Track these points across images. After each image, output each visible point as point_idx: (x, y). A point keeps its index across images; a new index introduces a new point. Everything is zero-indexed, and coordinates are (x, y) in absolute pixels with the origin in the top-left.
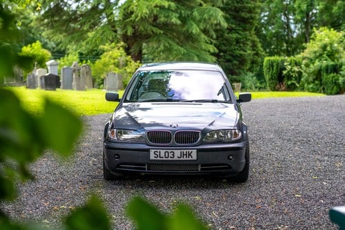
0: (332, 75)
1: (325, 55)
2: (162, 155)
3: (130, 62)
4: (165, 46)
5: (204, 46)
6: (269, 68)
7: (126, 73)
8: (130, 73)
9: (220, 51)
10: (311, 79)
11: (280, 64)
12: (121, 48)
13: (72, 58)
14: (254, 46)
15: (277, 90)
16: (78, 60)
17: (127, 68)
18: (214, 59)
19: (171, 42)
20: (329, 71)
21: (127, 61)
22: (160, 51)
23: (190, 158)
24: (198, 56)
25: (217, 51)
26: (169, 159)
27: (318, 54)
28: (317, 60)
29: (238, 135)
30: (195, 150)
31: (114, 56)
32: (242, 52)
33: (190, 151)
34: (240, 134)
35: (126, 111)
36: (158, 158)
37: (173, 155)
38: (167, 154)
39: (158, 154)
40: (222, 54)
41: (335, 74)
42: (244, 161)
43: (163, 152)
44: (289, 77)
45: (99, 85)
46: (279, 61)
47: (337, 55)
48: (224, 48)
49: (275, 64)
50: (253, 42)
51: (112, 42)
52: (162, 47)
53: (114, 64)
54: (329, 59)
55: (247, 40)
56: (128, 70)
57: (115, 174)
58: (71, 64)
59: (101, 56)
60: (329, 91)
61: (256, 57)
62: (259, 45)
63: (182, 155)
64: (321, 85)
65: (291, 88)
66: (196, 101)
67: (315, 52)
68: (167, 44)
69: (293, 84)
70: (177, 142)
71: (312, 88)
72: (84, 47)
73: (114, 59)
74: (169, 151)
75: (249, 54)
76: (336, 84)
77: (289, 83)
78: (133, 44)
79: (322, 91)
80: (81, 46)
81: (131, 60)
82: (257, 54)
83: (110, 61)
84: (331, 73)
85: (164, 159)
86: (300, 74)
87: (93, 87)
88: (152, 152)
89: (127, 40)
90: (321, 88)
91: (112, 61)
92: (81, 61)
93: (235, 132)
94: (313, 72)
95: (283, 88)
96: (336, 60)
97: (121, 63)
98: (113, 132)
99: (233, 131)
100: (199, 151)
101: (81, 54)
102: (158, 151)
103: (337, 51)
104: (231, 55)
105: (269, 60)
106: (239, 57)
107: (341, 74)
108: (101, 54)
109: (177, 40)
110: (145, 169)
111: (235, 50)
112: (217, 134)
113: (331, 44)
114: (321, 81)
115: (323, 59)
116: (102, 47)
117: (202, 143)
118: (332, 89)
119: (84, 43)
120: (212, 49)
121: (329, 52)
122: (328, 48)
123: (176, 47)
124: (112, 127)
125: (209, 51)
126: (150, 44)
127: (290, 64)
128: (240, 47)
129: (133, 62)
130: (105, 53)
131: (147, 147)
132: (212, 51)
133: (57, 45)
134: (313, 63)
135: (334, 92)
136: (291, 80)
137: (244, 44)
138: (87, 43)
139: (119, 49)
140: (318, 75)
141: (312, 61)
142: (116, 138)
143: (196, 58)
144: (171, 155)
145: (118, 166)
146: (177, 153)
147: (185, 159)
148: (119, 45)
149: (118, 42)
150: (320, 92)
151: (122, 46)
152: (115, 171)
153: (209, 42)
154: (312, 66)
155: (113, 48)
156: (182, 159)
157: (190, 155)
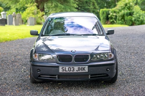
0: (129, 17)
1: (126, 8)
2: (67, 69)
3: (39, 12)
4: (55, 5)
5: (72, 5)
6: (102, 14)
7: (38, 17)
8: (39, 17)
9: (79, 7)
10: (120, 19)
11: (107, 12)
12: (35, 6)
13: (13, 11)
14: (94, 4)
15: (106, 24)
16: (16, 11)
17: (38, 15)
18: (77, 10)
19: (57, 3)
20: (128, 15)
21: (38, 12)
22: (53, 7)
23: (84, 71)
24: (70, 9)
25: (78, 7)
26: (71, 72)
27: (123, 8)
28: (123, 10)
29: (112, 56)
30: (87, 66)
31: (32, 9)
32: (88, 7)
33: (84, 67)
34: (113, 55)
35: (42, 41)
36: (64, 72)
37: (74, 69)
38: (70, 69)
39: (64, 69)
40: (80, 8)
41: (131, 16)
42: (115, 71)
43: (67, 68)
44: (111, 18)
45: (25, 22)
46: (107, 11)
47: (131, 8)
48: (80, 5)
49: (105, 12)
50: (93, 2)
51: (31, 3)
52: (53, 5)
53: (32, 13)
54: (128, 10)
55: (91, 2)
56: (39, 16)
57: (37, 80)
58: (12, 13)
59: (26, 10)
60: (128, 24)
61: (94, 9)
62: (96, 4)
63: (79, 69)
64: (124, 21)
65: (112, 23)
66: (84, 35)
67: (122, 7)
68: (56, 4)
69: (113, 21)
70: (76, 61)
71: (121, 23)
72: (18, 6)
73: (32, 11)
74: (71, 67)
75: (92, 8)
76: (131, 20)
77: (112, 20)
78: (40, 4)
79: (125, 24)
80: (17, 5)
81: (40, 11)
82: (95, 8)
83: (30, 12)
84: (129, 16)
85: (68, 72)
86: (116, 16)
87: (23, 24)
88: (60, 68)
89: (38, 2)
90: (124, 22)
91: (31, 12)
92: (17, 12)
93: (110, 54)
94: (121, 16)
95: (109, 23)
96: (131, 10)
97: (35, 13)
98: (36, 55)
99: (109, 54)
100: (89, 66)
101: (17, 9)
102: (64, 67)
103: (132, 6)
104: (84, 9)
105: (102, 11)
106: (87, 9)
107: (133, 16)
108: (26, 9)
109: (60, 2)
110: (56, 78)
111: (85, 6)
112: (99, 56)
113: (129, 3)
114: (124, 19)
115: (125, 10)
116: (26, 5)
117: (91, 62)
118: (129, 23)
119: (18, 4)
120: (76, 6)
121: (128, 7)
122: (128, 5)
123: (59, 5)
124: (35, 52)
125: (74, 7)
126: (48, 4)
127: (112, 12)
128: (88, 5)
129: (41, 12)
130: (28, 8)
131: (57, 65)
132: (75, 7)
133: (6, 5)
134: (121, 12)
135: (130, 24)
136: (112, 19)
137: (89, 3)
138: (20, 4)
139: (34, 6)
140: (123, 17)
141: (120, 11)
142: (38, 59)
143: (69, 10)
144: (72, 69)
145: (39, 76)
146: (76, 68)
147: (81, 71)
148: (34, 4)
149: (34, 3)
150: (124, 25)
151: (36, 5)
152: (38, 79)
153: (74, 3)
154: (120, 13)
155: (32, 6)
156: (79, 72)
157: (84, 69)
